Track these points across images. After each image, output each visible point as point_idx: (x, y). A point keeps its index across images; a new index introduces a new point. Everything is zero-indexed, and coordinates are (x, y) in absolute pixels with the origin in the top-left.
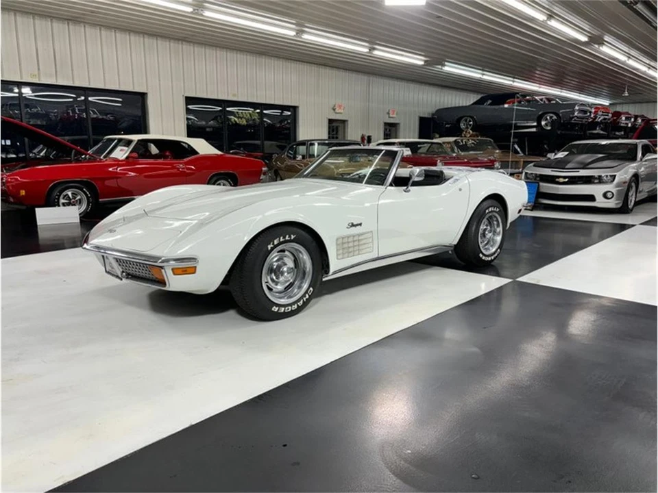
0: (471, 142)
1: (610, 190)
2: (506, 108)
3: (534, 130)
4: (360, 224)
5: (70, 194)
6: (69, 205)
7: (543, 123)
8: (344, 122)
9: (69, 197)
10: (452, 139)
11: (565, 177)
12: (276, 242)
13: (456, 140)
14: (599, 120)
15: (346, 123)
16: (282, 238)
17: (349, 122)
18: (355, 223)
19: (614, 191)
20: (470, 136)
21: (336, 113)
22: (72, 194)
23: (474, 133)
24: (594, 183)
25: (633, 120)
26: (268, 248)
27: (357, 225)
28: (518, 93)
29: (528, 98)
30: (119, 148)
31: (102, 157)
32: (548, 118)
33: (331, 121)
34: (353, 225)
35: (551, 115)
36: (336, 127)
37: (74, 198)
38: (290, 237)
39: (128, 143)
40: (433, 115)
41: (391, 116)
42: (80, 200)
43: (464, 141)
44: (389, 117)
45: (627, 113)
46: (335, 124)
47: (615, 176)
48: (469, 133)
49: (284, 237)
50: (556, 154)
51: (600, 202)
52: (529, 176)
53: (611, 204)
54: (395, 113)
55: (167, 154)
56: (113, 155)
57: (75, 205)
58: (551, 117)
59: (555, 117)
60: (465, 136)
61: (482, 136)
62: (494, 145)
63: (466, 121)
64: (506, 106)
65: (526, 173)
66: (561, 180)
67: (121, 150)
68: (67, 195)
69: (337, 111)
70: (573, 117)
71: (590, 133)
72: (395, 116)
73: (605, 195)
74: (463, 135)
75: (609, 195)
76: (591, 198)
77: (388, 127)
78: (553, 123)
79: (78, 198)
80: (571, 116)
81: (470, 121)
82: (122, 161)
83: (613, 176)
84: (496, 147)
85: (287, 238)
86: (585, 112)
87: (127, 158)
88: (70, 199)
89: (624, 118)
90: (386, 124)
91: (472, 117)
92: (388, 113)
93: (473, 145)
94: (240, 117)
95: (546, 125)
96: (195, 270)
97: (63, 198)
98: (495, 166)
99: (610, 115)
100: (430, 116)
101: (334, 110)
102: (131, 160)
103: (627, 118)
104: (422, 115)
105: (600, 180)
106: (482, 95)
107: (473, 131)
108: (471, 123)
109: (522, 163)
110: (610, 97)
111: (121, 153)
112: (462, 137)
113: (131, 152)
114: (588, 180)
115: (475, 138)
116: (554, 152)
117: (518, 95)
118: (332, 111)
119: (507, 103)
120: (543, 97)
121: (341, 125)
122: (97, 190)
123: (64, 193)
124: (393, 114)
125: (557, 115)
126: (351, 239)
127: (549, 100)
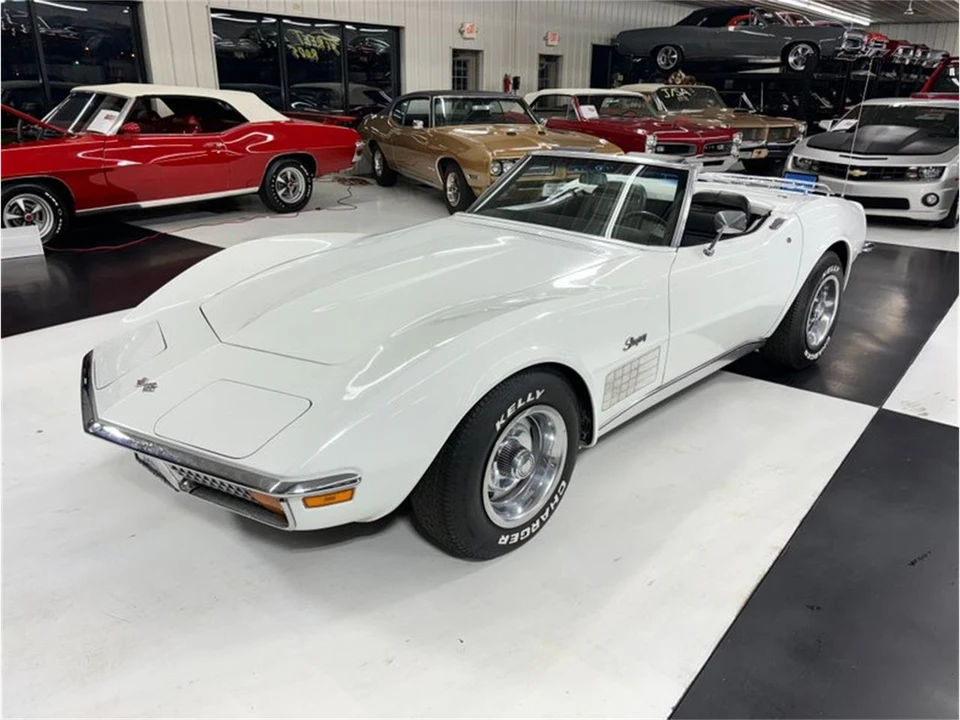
0: (683, 92)
1: (935, 192)
2: (731, 32)
3: (776, 70)
4: (643, 338)
5: (20, 202)
6: (21, 225)
7: (791, 60)
8: (476, 53)
9: (19, 208)
10: (653, 87)
11: (862, 168)
12: (510, 412)
13: (659, 90)
14: (870, 55)
15: (480, 55)
16: (520, 401)
17: (485, 53)
18: (636, 337)
19: (940, 193)
20: (681, 83)
21: (465, 39)
22: (25, 202)
23: (688, 77)
24: (908, 179)
25: (911, 53)
26: (495, 427)
27: (640, 340)
28: (753, 7)
29: (766, 15)
30: (103, 113)
31: (70, 131)
32: (800, 51)
33: (456, 52)
34: (633, 342)
35: (805, 46)
36: (464, 63)
37: (30, 210)
38: (534, 395)
39: (118, 103)
40: (613, 40)
41: (550, 43)
42: (40, 213)
43: (672, 90)
44: (547, 45)
45: (905, 43)
46: (461, 58)
47: (944, 168)
48: (681, 77)
49: (524, 399)
50: (834, 123)
51: (917, 212)
52: (799, 163)
53: (934, 214)
54: (557, 37)
55: (192, 121)
56: (94, 126)
57: (32, 223)
58: (804, 50)
59: (810, 51)
60: (674, 83)
61: (699, 81)
62: (719, 98)
63: (666, 52)
64: (731, 29)
65: (795, 158)
66: (858, 173)
67: (107, 118)
68: (16, 204)
69: (466, 35)
70: (839, 51)
71: (854, 76)
72: (556, 43)
73: (924, 201)
74: (670, 81)
75: (930, 200)
76: (903, 204)
77: (545, 63)
78: (807, 60)
79: (37, 209)
80: (837, 48)
81: (673, 53)
82: (110, 138)
83: (940, 167)
84: (721, 102)
85: (530, 399)
86: (855, 42)
87: (120, 131)
88: (22, 213)
89: (901, 51)
90: (542, 56)
91: (676, 47)
92: (546, 39)
93: (686, 98)
94: (308, 46)
95: (796, 62)
96: (352, 494)
97: (10, 211)
98: (734, 140)
99: (885, 46)
100: (608, 43)
101: (461, 32)
102: (127, 136)
103: (906, 51)
104: (596, 42)
105: (919, 176)
106: (696, 9)
107: (686, 74)
108: (675, 56)
109: (767, 131)
110: (872, 13)
111: (107, 124)
112: (668, 83)
113: (127, 121)
114: (899, 174)
115: (689, 86)
116: (830, 119)
117: (752, 10)
118: (459, 34)
119: (733, 24)
120: (787, 13)
121: (471, 59)
122: (69, 192)
123: (11, 202)
124: (553, 40)
125: (813, 45)
126: (627, 369)
127: (794, 18)
